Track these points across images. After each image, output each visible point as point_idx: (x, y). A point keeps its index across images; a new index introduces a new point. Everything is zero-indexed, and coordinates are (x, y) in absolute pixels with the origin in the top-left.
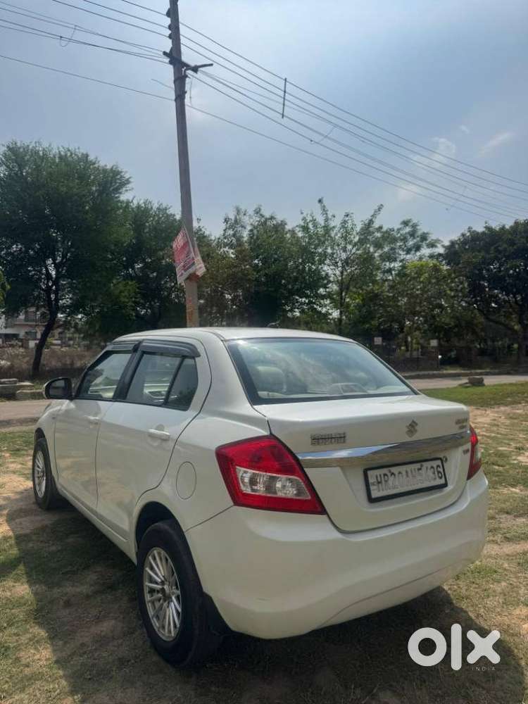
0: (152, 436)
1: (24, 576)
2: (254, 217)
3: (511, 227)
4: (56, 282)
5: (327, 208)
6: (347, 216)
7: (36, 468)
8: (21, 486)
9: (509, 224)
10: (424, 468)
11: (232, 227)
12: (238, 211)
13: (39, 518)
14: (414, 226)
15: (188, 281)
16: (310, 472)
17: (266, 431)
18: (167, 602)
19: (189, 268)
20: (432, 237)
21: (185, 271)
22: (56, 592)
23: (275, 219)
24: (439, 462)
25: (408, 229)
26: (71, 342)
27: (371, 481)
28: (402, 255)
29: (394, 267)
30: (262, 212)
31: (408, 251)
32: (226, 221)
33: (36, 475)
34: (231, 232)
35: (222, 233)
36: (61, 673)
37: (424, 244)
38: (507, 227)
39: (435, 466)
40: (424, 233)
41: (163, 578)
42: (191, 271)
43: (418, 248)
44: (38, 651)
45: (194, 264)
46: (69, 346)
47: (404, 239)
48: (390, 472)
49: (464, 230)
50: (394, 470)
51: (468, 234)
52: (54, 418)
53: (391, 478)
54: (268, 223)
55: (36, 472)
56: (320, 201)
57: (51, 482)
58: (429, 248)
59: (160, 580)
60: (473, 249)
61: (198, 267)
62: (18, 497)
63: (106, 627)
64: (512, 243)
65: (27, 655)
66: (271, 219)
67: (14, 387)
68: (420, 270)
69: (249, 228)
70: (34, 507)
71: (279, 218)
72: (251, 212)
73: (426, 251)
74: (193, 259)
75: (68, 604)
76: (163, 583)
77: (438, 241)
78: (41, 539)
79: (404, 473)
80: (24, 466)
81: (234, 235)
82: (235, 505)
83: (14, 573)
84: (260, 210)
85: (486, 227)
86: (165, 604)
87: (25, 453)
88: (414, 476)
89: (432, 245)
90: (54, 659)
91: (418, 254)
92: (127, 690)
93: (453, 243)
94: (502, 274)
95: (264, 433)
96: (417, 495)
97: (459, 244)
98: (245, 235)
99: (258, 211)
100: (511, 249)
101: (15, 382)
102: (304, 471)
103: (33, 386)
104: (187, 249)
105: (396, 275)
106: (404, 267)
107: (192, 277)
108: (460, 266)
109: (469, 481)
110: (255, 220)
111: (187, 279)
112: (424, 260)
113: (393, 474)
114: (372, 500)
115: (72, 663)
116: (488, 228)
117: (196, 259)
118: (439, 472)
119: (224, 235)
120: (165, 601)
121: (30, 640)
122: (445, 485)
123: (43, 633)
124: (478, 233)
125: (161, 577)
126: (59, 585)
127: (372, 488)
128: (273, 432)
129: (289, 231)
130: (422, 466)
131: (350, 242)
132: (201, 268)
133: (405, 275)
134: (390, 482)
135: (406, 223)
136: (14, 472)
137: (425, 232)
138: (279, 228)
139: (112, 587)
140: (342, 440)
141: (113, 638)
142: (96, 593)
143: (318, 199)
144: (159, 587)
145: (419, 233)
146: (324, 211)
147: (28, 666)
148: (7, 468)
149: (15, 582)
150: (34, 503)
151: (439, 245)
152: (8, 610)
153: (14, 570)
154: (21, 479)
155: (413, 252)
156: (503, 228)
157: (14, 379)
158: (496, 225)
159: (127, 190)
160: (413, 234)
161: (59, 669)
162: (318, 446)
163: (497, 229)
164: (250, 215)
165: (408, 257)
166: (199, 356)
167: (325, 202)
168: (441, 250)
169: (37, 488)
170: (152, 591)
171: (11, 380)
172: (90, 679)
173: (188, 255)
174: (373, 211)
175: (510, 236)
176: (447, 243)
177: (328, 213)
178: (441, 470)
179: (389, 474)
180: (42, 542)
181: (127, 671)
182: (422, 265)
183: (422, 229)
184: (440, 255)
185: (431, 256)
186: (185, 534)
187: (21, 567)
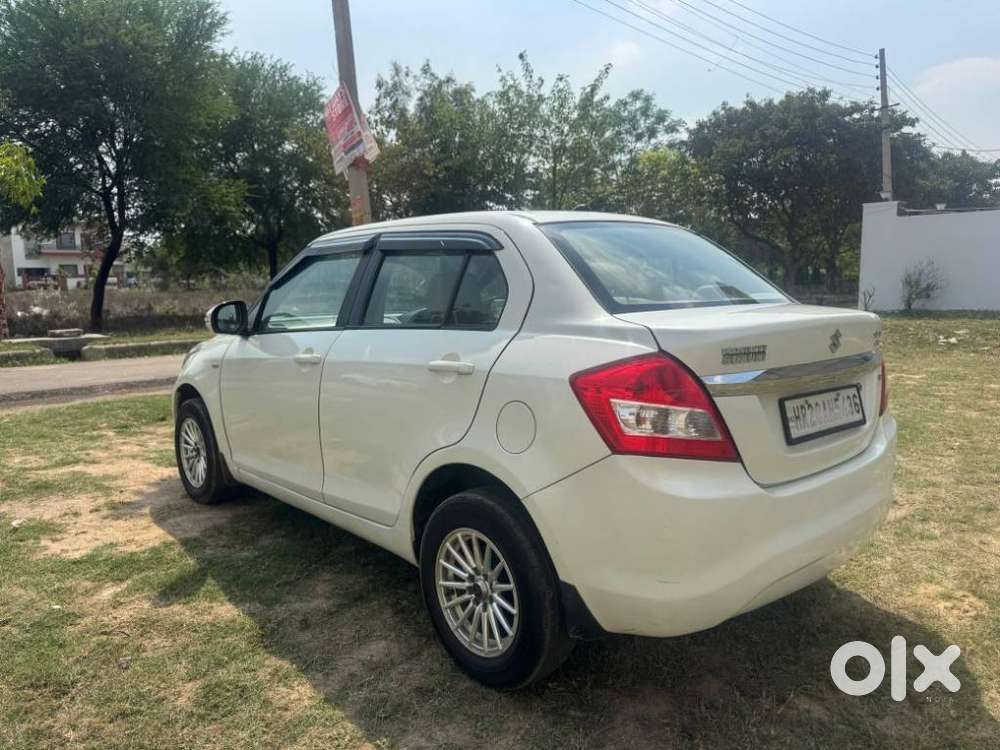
0: (436, 370)
1: (221, 592)
2: (422, 80)
3: (781, 103)
4: (118, 179)
5: (532, 66)
6: (561, 79)
7: (183, 445)
8: (153, 476)
9: (778, 98)
10: (840, 398)
11: (387, 94)
12: (397, 70)
13: (202, 516)
14: (648, 99)
15: (353, 168)
16: (719, 401)
17: (651, 347)
18: (481, 604)
19: (353, 148)
20: (674, 117)
21: (346, 153)
22: (280, 611)
23: (453, 81)
24: (853, 391)
25: (639, 104)
26: (133, 280)
27: (790, 414)
28: (631, 142)
29: (620, 161)
30: (434, 69)
31: (639, 138)
32: (380, 85)
33: (184, 456)
34: (387, 102)
35: (374, 103)
36: (338, 713)
37: (660, 127)
38: (776, 102)
39: (851, 396)
40: (660, 110)
41: (472, 572)
42: (356, 153)
43: (652, 133)
44: (292, 688)
45: (361, 141)
46: (130, 285)
47: (633, 120)
48: (807, 402)
49: (717, 106)
50: (812, 400)
51: (723, 112)
52: (215, 366)
53: (808, 412)
54: (444, 88)
55: (183, 452)
56: (521, 56)
57: (216, 462)
58: (668, 133)
59: (467, 575)
60: (729, 135)
61: (368, 146)
62: (152, 490)
63: (376, 649)
64: (784, 125)
65: (279, 694)
66: (448, 81)
67: (77, 341)
68: (656, 164)
69: (417, 95)
70: (188, 501)
71: (461, 81)
72: (416, 70)
73: (663, 138)
74: (359, 133)
75: (305, 624)
76: (471, 578)
77: (680, 122)
78: (222, 543)
79: (821, 403)
80: (143, 448)
81: (394, 106)
82: (613, 453)
83: (203, 589)
84: (429, 68)
85: (747, 103)
86: (479, 608)
87: (137, 430)
88: (831, 409)
89: (672, 129)
90: (322, 697)
91: (653, 141)
92: (447, 727)
93: (701, 126)
94: (770, 168)
95: (649, 349)
96: (836, 434)
97: (708, 128)
98: (412, 107)
99: (426, 70)
100: (785, 133)
101: (79, 334)
102: (713, 402)
103: (109, 339)
104: (349, 119)
105: (623, 173)
106: (634, 161)
107: (358, 163)
108: (712, 157)
109: (882, 418)
110: (425, 82)
111: (351, 165)
112: (661, 150)
113: (810, 406)
114: (790, 441)
115: (350, 699)
116: (751, 104)
117: (364, 134)
118: (856, 404)
119: (377, 106)
120: (477, 602)
121: (273, 675)
122: (863, 422)
123: (286, 665)
124: (736, 111)
125: (469, 569)
126: (277, 600)
127: (791, 424)
128: (663, 348)
129: (478, 100)
130: (838, 395)
131: (566, 120)
132: (371, 148)
133: (636, 172)
134: (808, 416)
135: (636, 96)
136: (134, 457)
137: (663, 108)
138: (462, 95)
139: (360, 598)
140: (761, 356)
141: (393, 663)
142: (341, 606)
143: (518, 54)
144: (467, 584)
145: (655, 110)
146: (528, 71)
147: (286, 710)
148: (120, 451)
149: (211, 602)
150: (183, 497)
151: (681, 129)
152: (220, 640)
153: (202, 585)
154: (147, 465)
155: (646, 138)
156: (770, 103)
157: (76, 329)
158: (759, 99)
159: (223, 34)
160: (645, 112)
161: (335, 709)
162: (731, 365)
163: (763, 105)
164: (415, 77)
165: (639, 145)
166: (502, 247)
167: (529, 59)
168: (684, 136)
169: (189, 475)
170: (449, 592)
171: (72, 330)
172: (386, 718)
173: (351, 127)
174: (598, 74)
175: (781, 116)
176: (693, 126)
177: (533, 74)
178: (858, 401)
179: (806, 406)
180: (224, 546)
181: (437, 703)
182: (659, 158)
183: (659, 104)
184: (682, 142)
185: (671, 146)
186: (523, 502)
187: (210, 581)
